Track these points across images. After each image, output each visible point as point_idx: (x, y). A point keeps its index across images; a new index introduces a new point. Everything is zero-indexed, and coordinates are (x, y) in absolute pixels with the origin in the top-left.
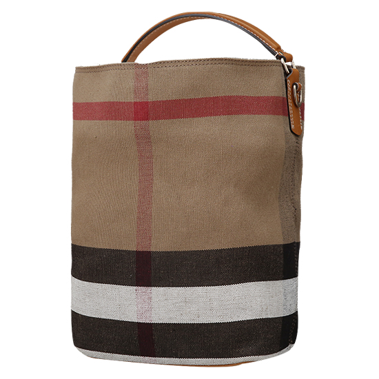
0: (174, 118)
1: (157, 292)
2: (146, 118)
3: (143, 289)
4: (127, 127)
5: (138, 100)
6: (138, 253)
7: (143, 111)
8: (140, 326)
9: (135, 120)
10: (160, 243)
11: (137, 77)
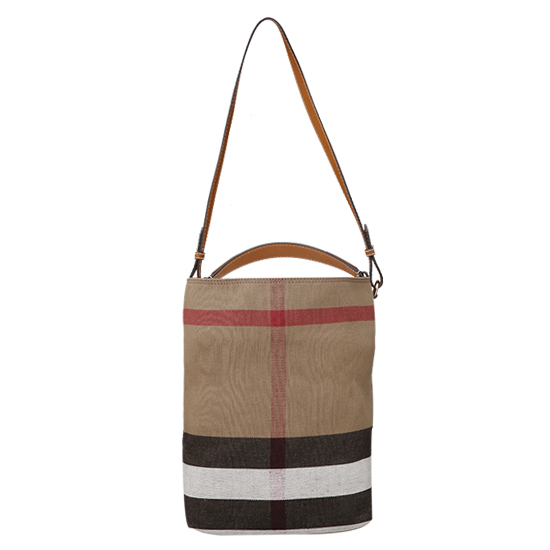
0: (307, 323)
1: (290, 473)
2: (283, 324)
4: (267, 331)
5: (275, 309)
6: (272, 440)
7: (279, 318)
8: (273, 502)
9: (272, 325)
10: (294, 430)
11: (273, 290)
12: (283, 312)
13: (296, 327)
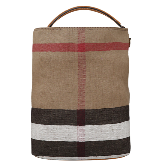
0: (97, 51)
1: (87, 128)
2: (84, 50)
3: (81, 126)
4: (76, 54)
5: (80, 43)
6: (78, 111)
7: (82, 48)
8: (78, 143)
9: (78, 51)
10: (90, 106)
11: (79, 33)
12: (85, 44)
13: (91, 52)
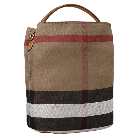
2: (87, 41)
5: (84, 35)
11: (83, 27)
12: (88, 36)
13: (92, 43)
